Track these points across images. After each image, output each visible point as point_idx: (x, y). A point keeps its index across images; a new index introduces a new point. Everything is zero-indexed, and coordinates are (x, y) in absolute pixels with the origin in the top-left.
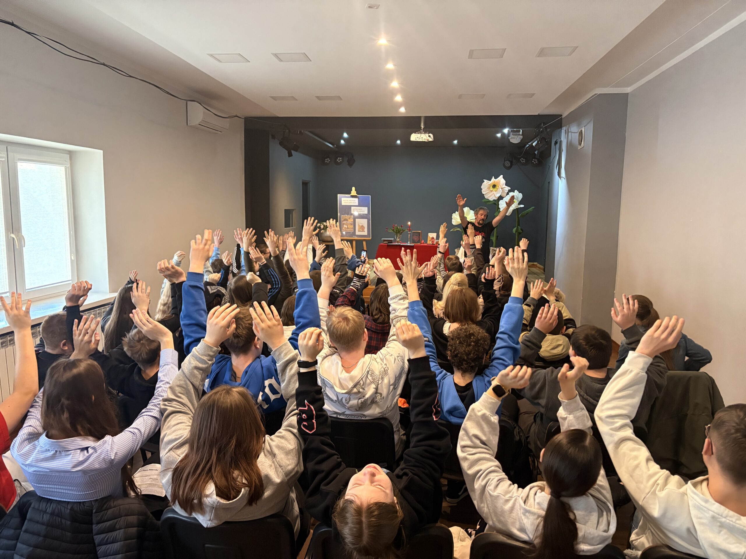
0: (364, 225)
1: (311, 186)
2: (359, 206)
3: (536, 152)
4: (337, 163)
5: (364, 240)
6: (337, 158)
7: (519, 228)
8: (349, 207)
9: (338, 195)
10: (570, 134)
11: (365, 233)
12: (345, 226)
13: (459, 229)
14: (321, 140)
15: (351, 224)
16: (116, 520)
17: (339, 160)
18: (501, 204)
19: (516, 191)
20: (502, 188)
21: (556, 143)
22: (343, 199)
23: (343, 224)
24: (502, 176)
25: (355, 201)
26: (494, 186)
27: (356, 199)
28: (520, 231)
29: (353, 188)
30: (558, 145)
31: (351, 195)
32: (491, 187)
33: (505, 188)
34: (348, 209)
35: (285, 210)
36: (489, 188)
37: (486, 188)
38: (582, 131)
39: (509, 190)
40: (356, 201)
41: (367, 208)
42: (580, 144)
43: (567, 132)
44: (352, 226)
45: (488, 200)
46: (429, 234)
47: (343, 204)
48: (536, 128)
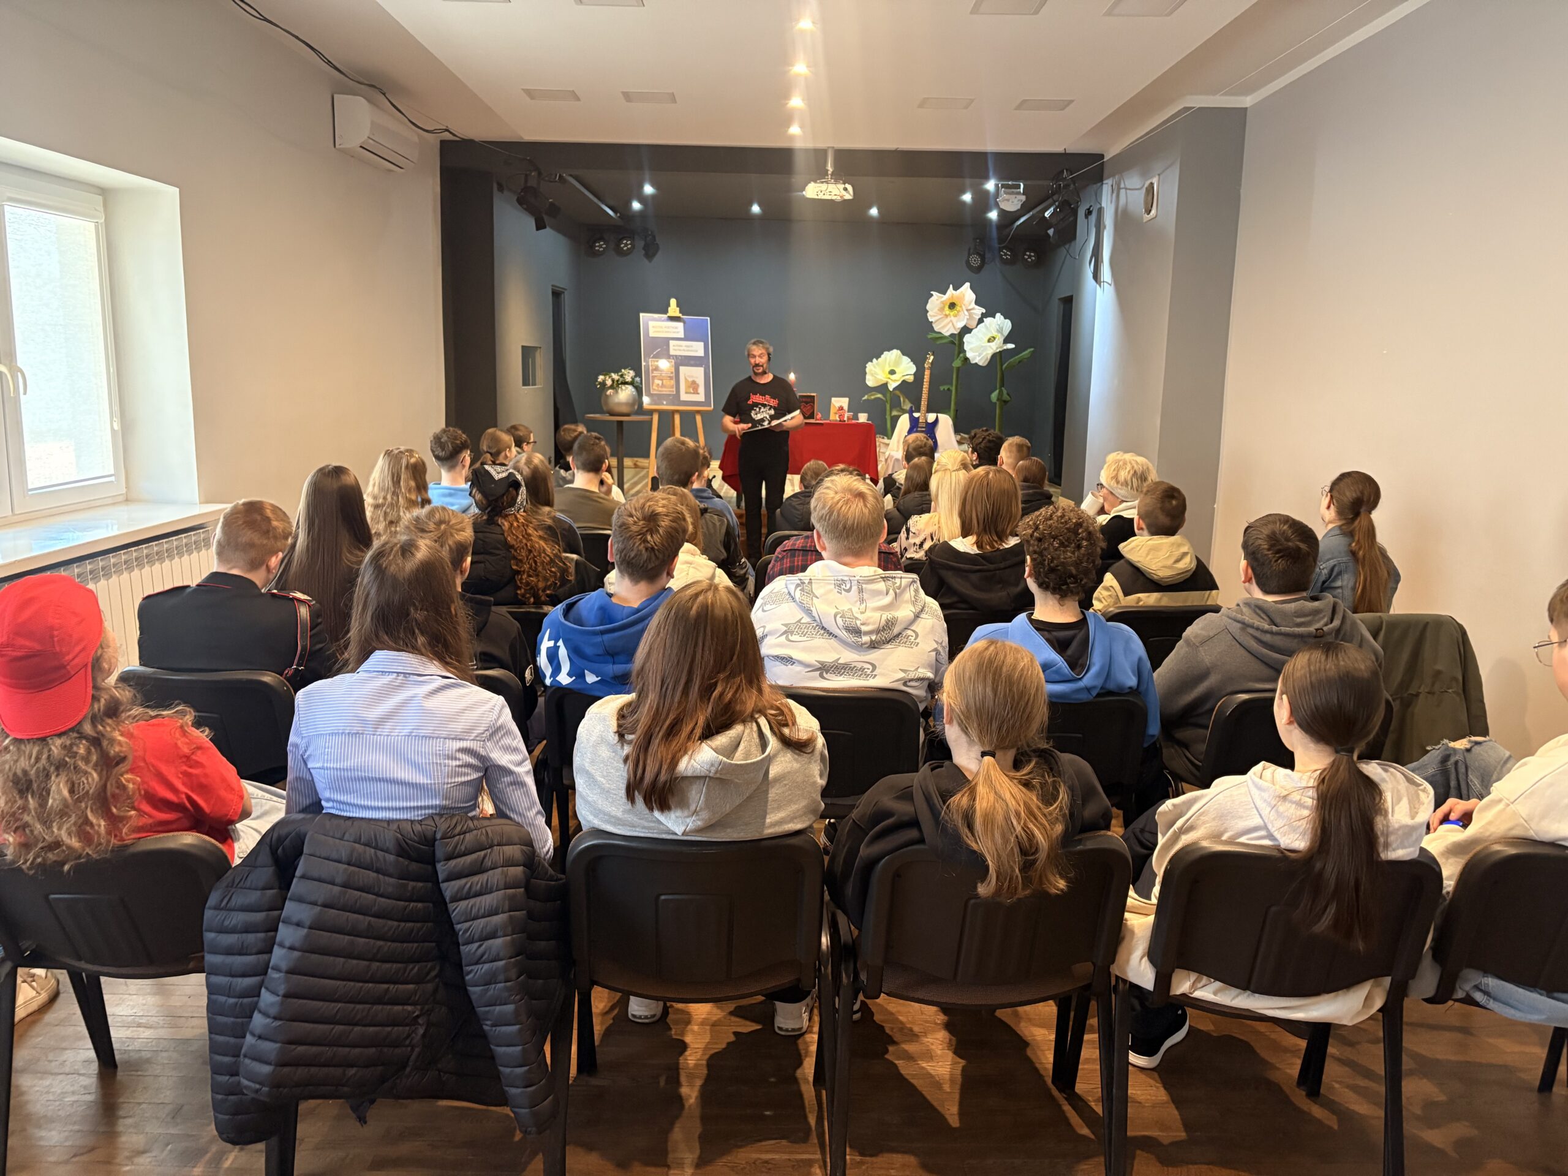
0: (698, 381)
1: (567, 299)
2: (686, 338)
3: (1051, 232)
4: (620, 253)
5: (698, 412)
6: (621, 240)
7: (1005, 392)
8: (666, 341)
9: (641, 315)
10: (1123, 192)
11: (701, 397)
12: (657, 382)
13: (879, 396)
14: (595, 200)
15: (671, 378)
16: (482, 853)
17: (625, 245)
18: (968, 342)
19: (998, 315)
20: (967, 310)
21: (1089, 212)
22: (651, 324)
23: (654, 377)
24: (967, 285)
25: (676, 328)
26: (952, 306)
27: (680, 325)
28: (1006, 397)
29: (673, 302)
30: (1093, 218)
31: (669, 315)
32: (947, 308)
33: (973, 309)
34: (662, 346)
35: (523, 347)
36: (942, 309)
37: (936, 310)
38: (1152, 184)
39: (982, 314)
40: (678, 329)
41: (702, 344)
42: (1149, 212)
43: (1116, 190)
44: (673, 382)
45: (940, 335)
46: (833, 399)
47: (652, 334)
48: (1052, 180)
